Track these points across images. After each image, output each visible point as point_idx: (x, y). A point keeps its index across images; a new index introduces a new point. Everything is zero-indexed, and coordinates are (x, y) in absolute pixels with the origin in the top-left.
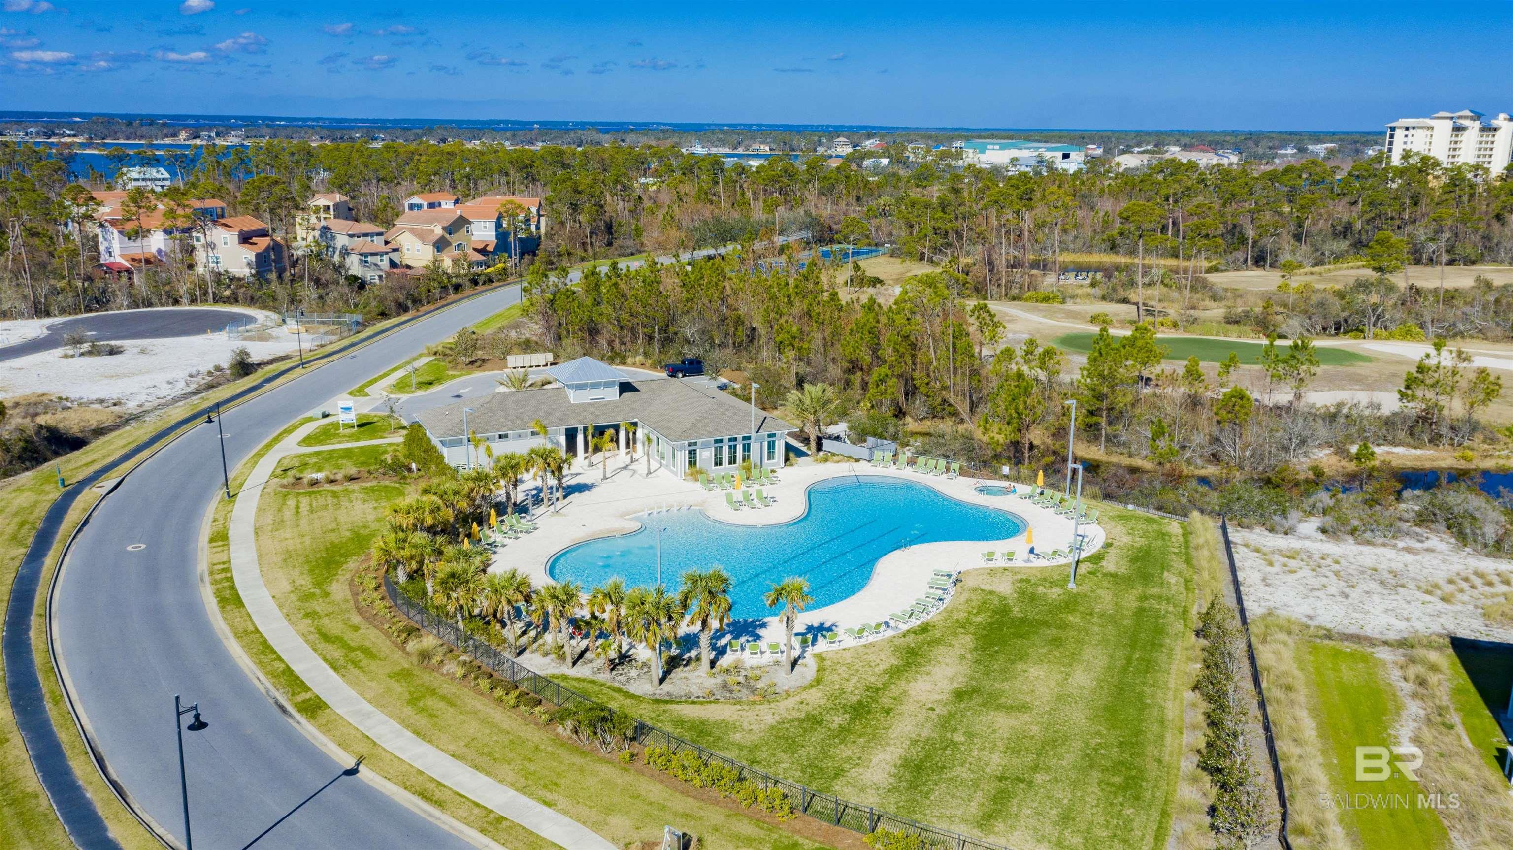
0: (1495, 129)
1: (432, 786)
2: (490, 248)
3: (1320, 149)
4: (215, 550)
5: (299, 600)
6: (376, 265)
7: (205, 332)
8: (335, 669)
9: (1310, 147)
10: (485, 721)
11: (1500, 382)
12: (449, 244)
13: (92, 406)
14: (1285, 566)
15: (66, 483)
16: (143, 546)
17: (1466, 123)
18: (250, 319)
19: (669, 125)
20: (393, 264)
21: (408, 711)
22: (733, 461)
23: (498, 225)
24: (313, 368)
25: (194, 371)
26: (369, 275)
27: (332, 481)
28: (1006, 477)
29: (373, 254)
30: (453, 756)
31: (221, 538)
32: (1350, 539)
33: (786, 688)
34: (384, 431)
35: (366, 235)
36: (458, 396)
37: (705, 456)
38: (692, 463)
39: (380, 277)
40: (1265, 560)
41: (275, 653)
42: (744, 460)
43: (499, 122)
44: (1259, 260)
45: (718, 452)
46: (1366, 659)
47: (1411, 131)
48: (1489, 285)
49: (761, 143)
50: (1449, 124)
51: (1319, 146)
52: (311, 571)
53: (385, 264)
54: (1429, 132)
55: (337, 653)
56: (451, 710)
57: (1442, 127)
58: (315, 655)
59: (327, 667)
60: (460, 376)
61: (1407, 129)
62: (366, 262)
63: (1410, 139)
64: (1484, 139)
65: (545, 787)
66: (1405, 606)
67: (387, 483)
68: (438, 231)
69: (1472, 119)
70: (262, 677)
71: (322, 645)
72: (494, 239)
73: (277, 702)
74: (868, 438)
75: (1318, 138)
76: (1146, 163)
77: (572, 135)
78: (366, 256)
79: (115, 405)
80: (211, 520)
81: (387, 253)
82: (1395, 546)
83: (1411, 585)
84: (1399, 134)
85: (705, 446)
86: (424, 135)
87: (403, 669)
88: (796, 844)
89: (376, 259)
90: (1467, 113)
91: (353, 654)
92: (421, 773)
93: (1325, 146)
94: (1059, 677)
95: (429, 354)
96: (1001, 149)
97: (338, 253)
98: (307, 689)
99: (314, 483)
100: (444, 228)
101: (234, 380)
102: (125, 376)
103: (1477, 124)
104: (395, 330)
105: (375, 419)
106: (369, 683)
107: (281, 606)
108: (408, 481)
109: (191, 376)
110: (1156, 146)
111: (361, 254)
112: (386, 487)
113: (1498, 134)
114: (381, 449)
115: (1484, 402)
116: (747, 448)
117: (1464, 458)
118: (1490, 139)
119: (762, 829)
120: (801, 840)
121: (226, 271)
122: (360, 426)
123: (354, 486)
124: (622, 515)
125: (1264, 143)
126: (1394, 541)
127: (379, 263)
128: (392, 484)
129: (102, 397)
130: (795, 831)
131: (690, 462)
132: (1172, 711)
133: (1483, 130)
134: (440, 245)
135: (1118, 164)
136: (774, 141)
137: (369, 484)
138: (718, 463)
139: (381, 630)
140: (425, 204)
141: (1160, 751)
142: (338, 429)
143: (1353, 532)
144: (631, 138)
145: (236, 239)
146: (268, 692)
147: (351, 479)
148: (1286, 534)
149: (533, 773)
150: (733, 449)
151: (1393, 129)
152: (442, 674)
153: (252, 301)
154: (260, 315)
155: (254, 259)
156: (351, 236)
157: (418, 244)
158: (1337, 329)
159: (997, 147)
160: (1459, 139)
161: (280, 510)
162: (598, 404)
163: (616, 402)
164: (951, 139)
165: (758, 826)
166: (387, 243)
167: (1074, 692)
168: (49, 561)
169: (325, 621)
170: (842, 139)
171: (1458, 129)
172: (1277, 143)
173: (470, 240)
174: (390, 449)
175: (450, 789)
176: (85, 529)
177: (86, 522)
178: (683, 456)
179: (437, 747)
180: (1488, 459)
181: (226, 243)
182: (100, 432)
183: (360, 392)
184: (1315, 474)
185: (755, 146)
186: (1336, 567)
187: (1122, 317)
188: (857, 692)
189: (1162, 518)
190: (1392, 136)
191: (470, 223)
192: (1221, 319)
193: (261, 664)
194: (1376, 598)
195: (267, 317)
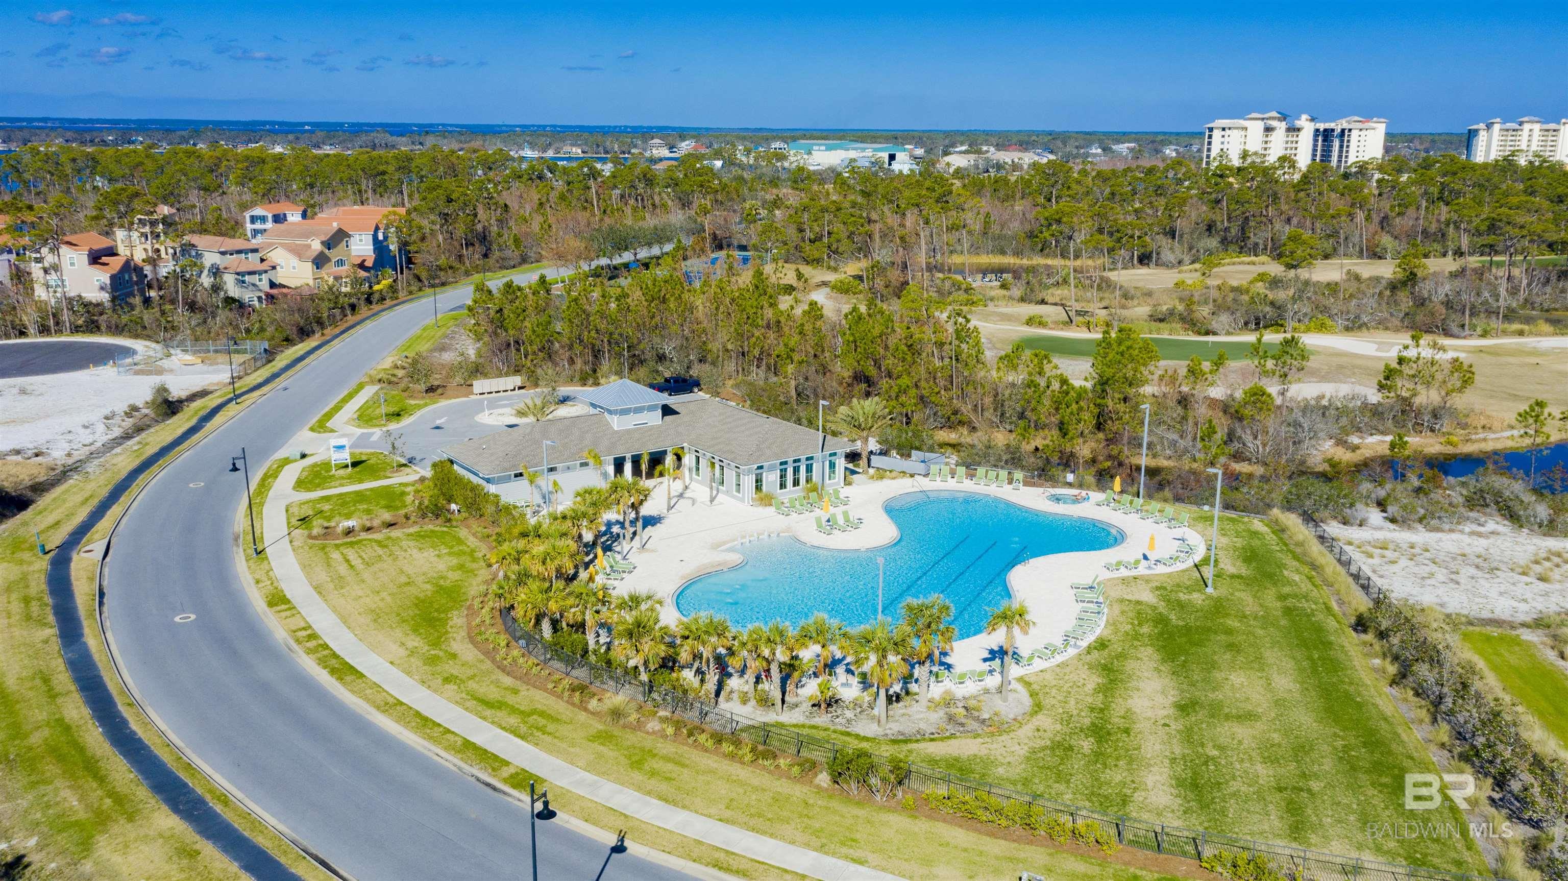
0: (1299, 130)
1: (722, 856)
2: (369, 263)
3: (1123, 148)
4: (284, 614)
5: (425, 664)
6: (254, 285)
7: (88, 367)
8: (522, 737)
9: (1114, 147)
10: (729, 779)
11: (1473, 369)
12: (328, 260)
13: (8, 458)
14: (1384, 557)
15: (47, 549)
16: (193, 617)
17: (1274, 123)
18: (128, 352)
19: (457, 126)
20: (273, 285)
21: (637, 776)
22: (796, 483)
23: (375, 237)
24: (248, 403)
25: (107, 412)
26: (248, 296)
27: (369, 529)
28: (1070, 485)
29: (250, 273)
30: (721, 820)
31: (278, 600)
32: (1420, 527)
33: (1012, 716)
34: (384, 470)
35: (239, 252)
36: (437, 428)
37: (771, 478)
38: (758, 488)
39: (260, 298)
40: (1363, 552)
41: (439, 725)
42: (807, 481)
43: (264, 123)
44: (1144, 259)
45: (783, 476)
46: (1517, 641)
47: (1228, 132)
48: (1357, 278)
49: (573, 145)
50: (1260, 125)
51: (1121, 146)
52: (415, 630)
53: (264, 285)
54: (1243, 133)
55: (513, 720)
56: (685, 771)
57: (1256, 128)
58: (485, 724)
59: (512, 737)
60: (426, 405)
61: (1224, 129)
62: (243, 282)
63: (1226, 139)
64: (1290, 139)
65: (843, 844)
66: (1512, 587)
67: (431, 527)
68: (316, 246)
69: (1279, 120)
70: (443, 753)
71: (488, 712)
72: (372, 253)
73: (478, 780)
74: (913, 452)
75: (1122, 137)
76: (972, 163)
77: (364, 138)
78: (243, 276)
79: (37, 455)
80: (252, 582)
81: (266, 272)
82: (1462, 532)
83: (1503, 567)
84: (1217, 134)
85: (771, 469)
86: (191, 137)
87: (600, 732)
88: (1136, 877)
89: (254, 279)
90: (1274, 114)
91: (531, 719)
92: (699, 842)
93: (1126, 145)
94: (1262, 682)
95: (372, 382)
96: (826, 150)
97: (206, 272)
98: (507, 763)
99: (349, 532)
100: (323, 243)
101: (163, 421)
102: (23, 422)
103: (1283, 125)
104: (312, 357)
105: (364, 458)
106: (572, 750)
107: (408, 673)
108: (454, 523)
109: (107, 418)
110: (970, 146)
111: (238, 274)
112: (432, 531)
113: (1301, 134)
114: (398, 490)
115: (1460, 390)
116: (809, 469)
117: (1450, 443)
118: (1295, 139)
119: (1092, 864)
120: (1139, 873)
121: (80, 296)
122: (355, 464)
123: (395, 533)
124: (715, 546)
125: (1073, 142)
126: (1460, 527)
127: (258, 283)
128: (437, 529)
129: (18, 447)
130: (1128, 864)
131: (757, 487)
132: (1388, 708)
133: (1289, 130)
134: (320, 261)
135: (948, 164)
136: (586, 144)
137: (412, 530)
138: (783, 486)
139: (546, 690)
140: (270, 216)
141: (1404, 747)
142: (329, 471)
143: (1420, 520)
144: (430, 141)
145: (85, 259)
146: (460, 768)
147: (391, 525)
148: (1361, 525)
149: (822, 830)
150: (796, 470)
151: (1211, 130)
152: (648, 733)
153: (117, 330)
154: (138, 345)
155: (108, 282)
156: (223, 253)
157: (294, 261)
158: (1257, 324)
159: (823, 148)
160: (1269, 139)
161: (329, 565)
162: (641, 429)
163: (659, 427)
164: (768, 140)
165: (1086, 862)
166: (262, 260)
167: (1285, 695)
168: (91, 640)
169: (472, 685)
170: (657, 141)
171: (1268, 130)
172: (1082, 143)
173: (349, 255)
174: (410, 489)
175: (744, 857)
176: (105, 600)
177: (102, 594)
178: (749, 481)
179: (697, 812)
180: (1469, 444)
181: (72, 264)
182: (40, 488)
183: (321, 427)
184: (1330, 465)
185: (567, 148)
186: (1427, 555)
187: (1054, 319)
188: (1083, 714)
189: (1243, 517)
190: (1210, 137)
191: (349, 236)
192: (1146, 317)
193: (430, 738)
194: (1482, 582)
195: (147, 346)
